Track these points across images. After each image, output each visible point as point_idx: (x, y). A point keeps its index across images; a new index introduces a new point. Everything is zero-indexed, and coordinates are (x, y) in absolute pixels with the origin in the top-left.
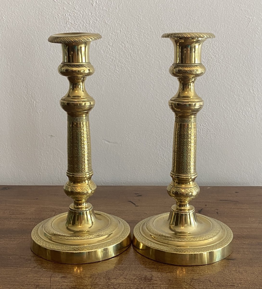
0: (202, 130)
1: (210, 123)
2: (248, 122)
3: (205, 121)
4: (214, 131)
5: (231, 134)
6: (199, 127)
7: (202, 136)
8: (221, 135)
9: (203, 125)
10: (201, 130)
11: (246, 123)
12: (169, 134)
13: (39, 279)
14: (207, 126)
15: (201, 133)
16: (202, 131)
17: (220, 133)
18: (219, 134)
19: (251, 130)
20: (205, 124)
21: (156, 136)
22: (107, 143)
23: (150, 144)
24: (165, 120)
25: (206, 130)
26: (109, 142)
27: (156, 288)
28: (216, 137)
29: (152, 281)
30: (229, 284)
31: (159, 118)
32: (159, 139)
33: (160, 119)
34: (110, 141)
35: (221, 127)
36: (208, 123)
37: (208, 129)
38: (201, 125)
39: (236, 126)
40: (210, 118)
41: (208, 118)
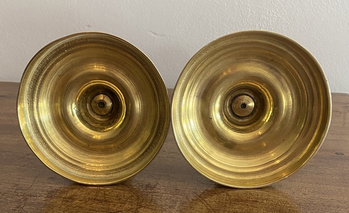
0: (271, 18)
1: (282, 9)
2: (332, 9)
3: (276, 7)
4: (287, 20)
5: (308, 24)
6: (267, 15)
7: (271, 27)
8: (295, 25)
9: (273, 12)
10: (269, 18)
11: (329, 10)
12: (229, 24)
13: (23, 178)
14: (278, 13)
15: (269, 23)
16: (270, 20)
17: (294, 23)
18: (294, 25)
19: (336, 19)
20: (275, 10)
21: (213, 27)
22: (153, 35)
23: (205, 37)
24: (225, 5)
25: (276, 19)
26: (155, 34)
27: (155, 197)
28: (290, 28)
29: (154, 189)
30: (252, 199)
31: (217, 2)
32: (216, 31)
33: (219, 4)
34: (157, 33)
35: (296, 14)
36: (279, 9)
37: (279, 18)
38: (270, 11)
39: (315, 13)
40: (282, 3)
41: (280, 3)
